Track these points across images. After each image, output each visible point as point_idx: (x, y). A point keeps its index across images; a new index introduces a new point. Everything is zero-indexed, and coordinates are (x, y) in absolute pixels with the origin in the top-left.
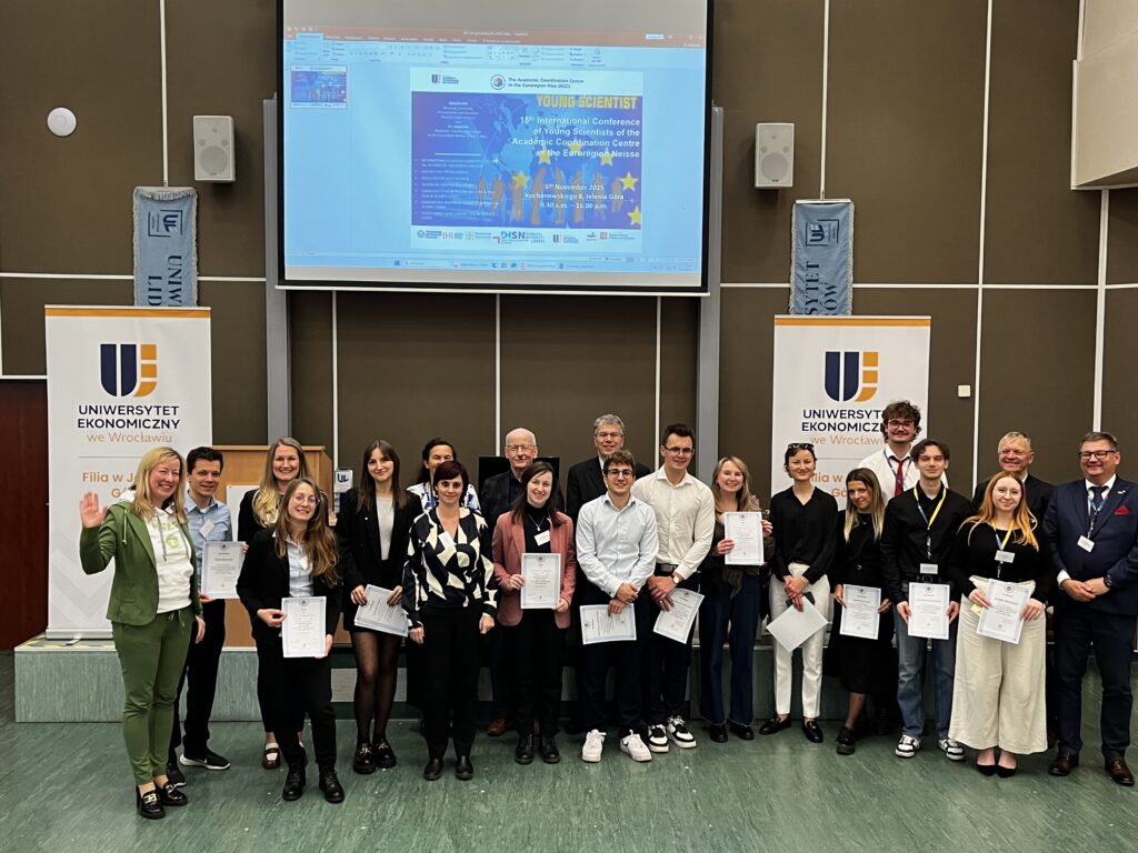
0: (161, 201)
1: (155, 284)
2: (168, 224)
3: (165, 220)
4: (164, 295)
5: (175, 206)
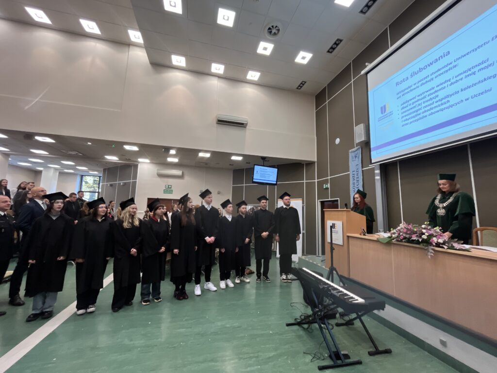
0: (354, 152)
1: (354, 173)
2: (356, 157)
4: (356, 175)
5: (356, 152)
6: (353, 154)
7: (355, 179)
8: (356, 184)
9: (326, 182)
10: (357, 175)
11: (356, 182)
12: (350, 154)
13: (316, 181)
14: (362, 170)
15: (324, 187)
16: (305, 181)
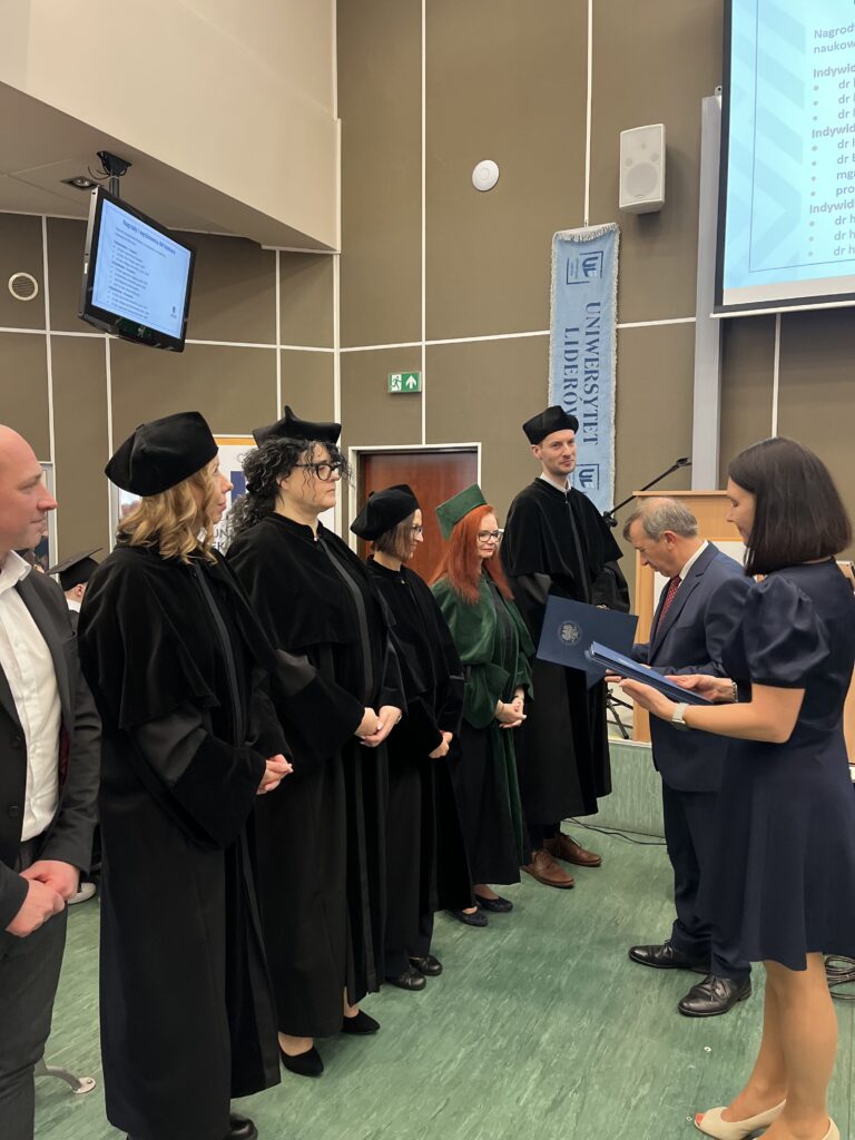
0: (581, 243)
1: (572, 336)
2: (587, 268)
3: (584, 264)
4: (582, 348)
5: (595, 247)
6: (576, 255)
7: (580, 362)
8: (581, 383)
9: (407, 361)
10: (592, 347)
11: (581, 377)
12: (555, 248)
13: (337, 350)
14: (617, 330)
15: (395, 389)
16: (278, 347)
